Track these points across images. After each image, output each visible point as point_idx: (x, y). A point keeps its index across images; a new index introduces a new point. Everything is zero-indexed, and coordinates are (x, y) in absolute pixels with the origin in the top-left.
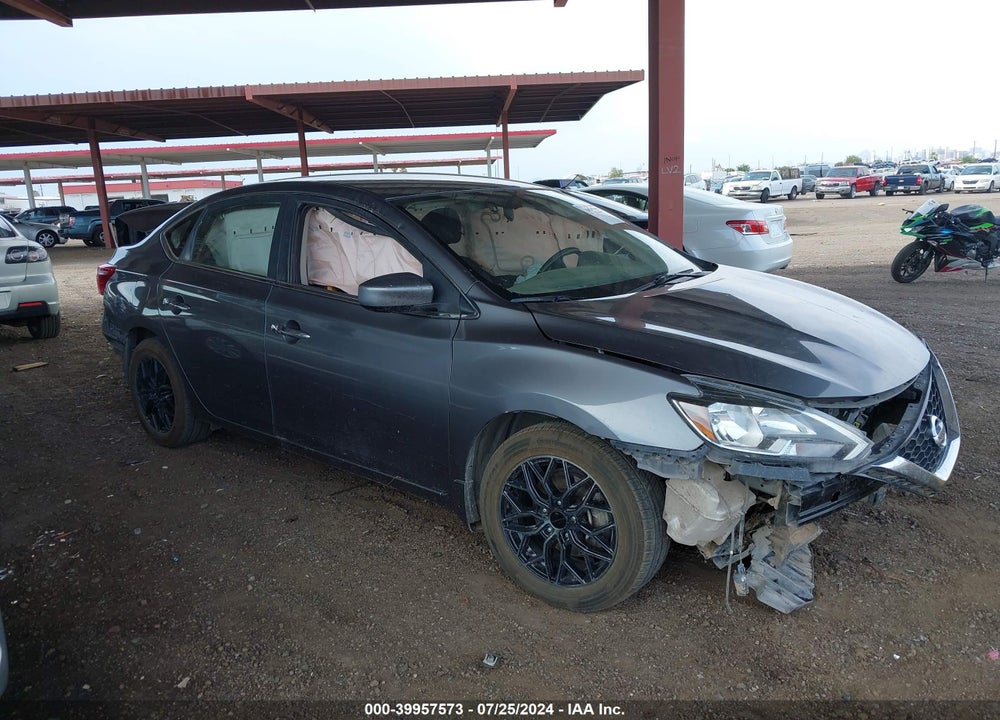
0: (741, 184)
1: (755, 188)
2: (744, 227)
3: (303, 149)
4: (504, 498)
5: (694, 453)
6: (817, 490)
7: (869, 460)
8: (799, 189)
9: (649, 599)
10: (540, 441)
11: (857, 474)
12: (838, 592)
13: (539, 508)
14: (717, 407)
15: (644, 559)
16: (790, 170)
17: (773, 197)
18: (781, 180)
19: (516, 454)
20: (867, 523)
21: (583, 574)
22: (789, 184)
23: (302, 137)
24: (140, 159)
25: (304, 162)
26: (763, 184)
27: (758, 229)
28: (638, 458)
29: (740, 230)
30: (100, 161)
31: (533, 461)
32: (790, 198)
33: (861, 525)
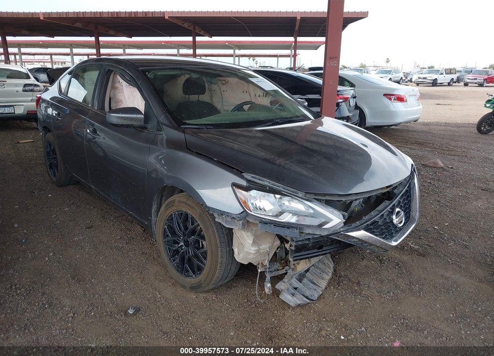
0: (422, 76)
1: (429, 78)
2: (393, 98)
3: (194, 46)
4: (165, 229)
5: (239, 216)
6: (307, 242)
7: (342, 229)
8: (454, 80)
9: (233, 289)
10: (179, 202)
11: (331, 237)
12: (333, 298)
13: (179, 237)
14: (253, 193)
15: (218, 268)
16: (451, 70)
17: (440, 83)
18: (445, 75)
19: (170, 207)
20: (373, 262)
21: (194, 273)
22: (449, 77)
23: (194, 39)
24: (122, 46)
25: (195, 52)
26: (434, 76)
27: (400, 99)
28: (216, 216)
29: (390, 99)
30: (99, 45)
31: (177, 211)
32: (449, 84)
33: (369, 263)
